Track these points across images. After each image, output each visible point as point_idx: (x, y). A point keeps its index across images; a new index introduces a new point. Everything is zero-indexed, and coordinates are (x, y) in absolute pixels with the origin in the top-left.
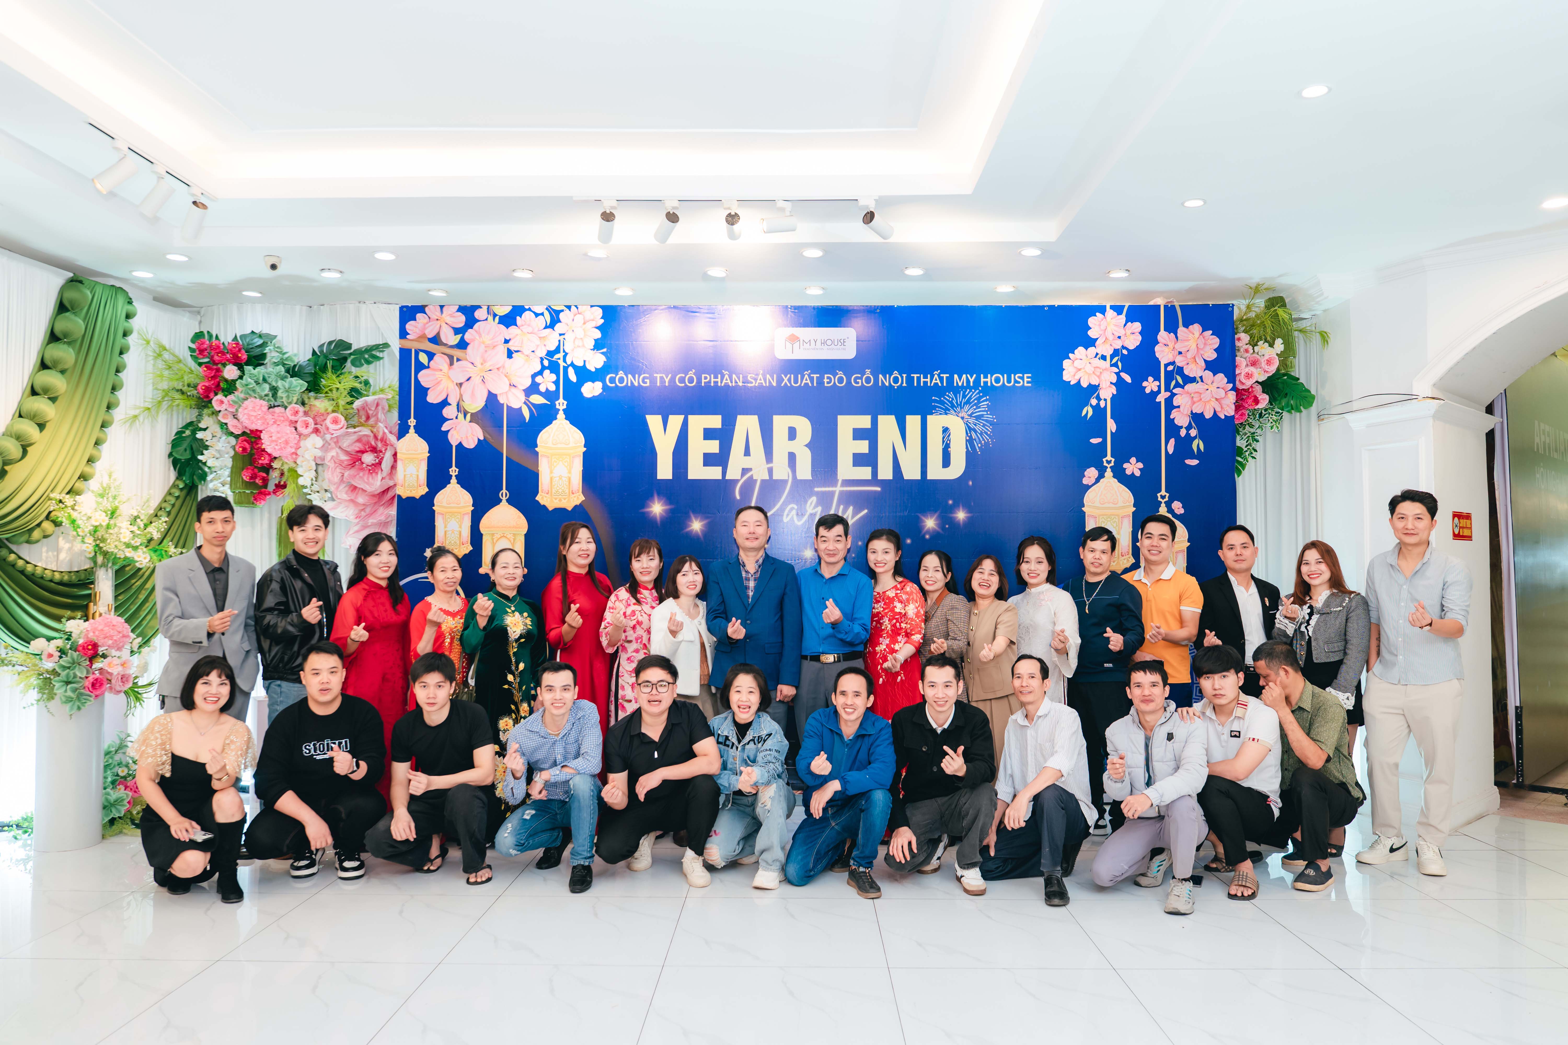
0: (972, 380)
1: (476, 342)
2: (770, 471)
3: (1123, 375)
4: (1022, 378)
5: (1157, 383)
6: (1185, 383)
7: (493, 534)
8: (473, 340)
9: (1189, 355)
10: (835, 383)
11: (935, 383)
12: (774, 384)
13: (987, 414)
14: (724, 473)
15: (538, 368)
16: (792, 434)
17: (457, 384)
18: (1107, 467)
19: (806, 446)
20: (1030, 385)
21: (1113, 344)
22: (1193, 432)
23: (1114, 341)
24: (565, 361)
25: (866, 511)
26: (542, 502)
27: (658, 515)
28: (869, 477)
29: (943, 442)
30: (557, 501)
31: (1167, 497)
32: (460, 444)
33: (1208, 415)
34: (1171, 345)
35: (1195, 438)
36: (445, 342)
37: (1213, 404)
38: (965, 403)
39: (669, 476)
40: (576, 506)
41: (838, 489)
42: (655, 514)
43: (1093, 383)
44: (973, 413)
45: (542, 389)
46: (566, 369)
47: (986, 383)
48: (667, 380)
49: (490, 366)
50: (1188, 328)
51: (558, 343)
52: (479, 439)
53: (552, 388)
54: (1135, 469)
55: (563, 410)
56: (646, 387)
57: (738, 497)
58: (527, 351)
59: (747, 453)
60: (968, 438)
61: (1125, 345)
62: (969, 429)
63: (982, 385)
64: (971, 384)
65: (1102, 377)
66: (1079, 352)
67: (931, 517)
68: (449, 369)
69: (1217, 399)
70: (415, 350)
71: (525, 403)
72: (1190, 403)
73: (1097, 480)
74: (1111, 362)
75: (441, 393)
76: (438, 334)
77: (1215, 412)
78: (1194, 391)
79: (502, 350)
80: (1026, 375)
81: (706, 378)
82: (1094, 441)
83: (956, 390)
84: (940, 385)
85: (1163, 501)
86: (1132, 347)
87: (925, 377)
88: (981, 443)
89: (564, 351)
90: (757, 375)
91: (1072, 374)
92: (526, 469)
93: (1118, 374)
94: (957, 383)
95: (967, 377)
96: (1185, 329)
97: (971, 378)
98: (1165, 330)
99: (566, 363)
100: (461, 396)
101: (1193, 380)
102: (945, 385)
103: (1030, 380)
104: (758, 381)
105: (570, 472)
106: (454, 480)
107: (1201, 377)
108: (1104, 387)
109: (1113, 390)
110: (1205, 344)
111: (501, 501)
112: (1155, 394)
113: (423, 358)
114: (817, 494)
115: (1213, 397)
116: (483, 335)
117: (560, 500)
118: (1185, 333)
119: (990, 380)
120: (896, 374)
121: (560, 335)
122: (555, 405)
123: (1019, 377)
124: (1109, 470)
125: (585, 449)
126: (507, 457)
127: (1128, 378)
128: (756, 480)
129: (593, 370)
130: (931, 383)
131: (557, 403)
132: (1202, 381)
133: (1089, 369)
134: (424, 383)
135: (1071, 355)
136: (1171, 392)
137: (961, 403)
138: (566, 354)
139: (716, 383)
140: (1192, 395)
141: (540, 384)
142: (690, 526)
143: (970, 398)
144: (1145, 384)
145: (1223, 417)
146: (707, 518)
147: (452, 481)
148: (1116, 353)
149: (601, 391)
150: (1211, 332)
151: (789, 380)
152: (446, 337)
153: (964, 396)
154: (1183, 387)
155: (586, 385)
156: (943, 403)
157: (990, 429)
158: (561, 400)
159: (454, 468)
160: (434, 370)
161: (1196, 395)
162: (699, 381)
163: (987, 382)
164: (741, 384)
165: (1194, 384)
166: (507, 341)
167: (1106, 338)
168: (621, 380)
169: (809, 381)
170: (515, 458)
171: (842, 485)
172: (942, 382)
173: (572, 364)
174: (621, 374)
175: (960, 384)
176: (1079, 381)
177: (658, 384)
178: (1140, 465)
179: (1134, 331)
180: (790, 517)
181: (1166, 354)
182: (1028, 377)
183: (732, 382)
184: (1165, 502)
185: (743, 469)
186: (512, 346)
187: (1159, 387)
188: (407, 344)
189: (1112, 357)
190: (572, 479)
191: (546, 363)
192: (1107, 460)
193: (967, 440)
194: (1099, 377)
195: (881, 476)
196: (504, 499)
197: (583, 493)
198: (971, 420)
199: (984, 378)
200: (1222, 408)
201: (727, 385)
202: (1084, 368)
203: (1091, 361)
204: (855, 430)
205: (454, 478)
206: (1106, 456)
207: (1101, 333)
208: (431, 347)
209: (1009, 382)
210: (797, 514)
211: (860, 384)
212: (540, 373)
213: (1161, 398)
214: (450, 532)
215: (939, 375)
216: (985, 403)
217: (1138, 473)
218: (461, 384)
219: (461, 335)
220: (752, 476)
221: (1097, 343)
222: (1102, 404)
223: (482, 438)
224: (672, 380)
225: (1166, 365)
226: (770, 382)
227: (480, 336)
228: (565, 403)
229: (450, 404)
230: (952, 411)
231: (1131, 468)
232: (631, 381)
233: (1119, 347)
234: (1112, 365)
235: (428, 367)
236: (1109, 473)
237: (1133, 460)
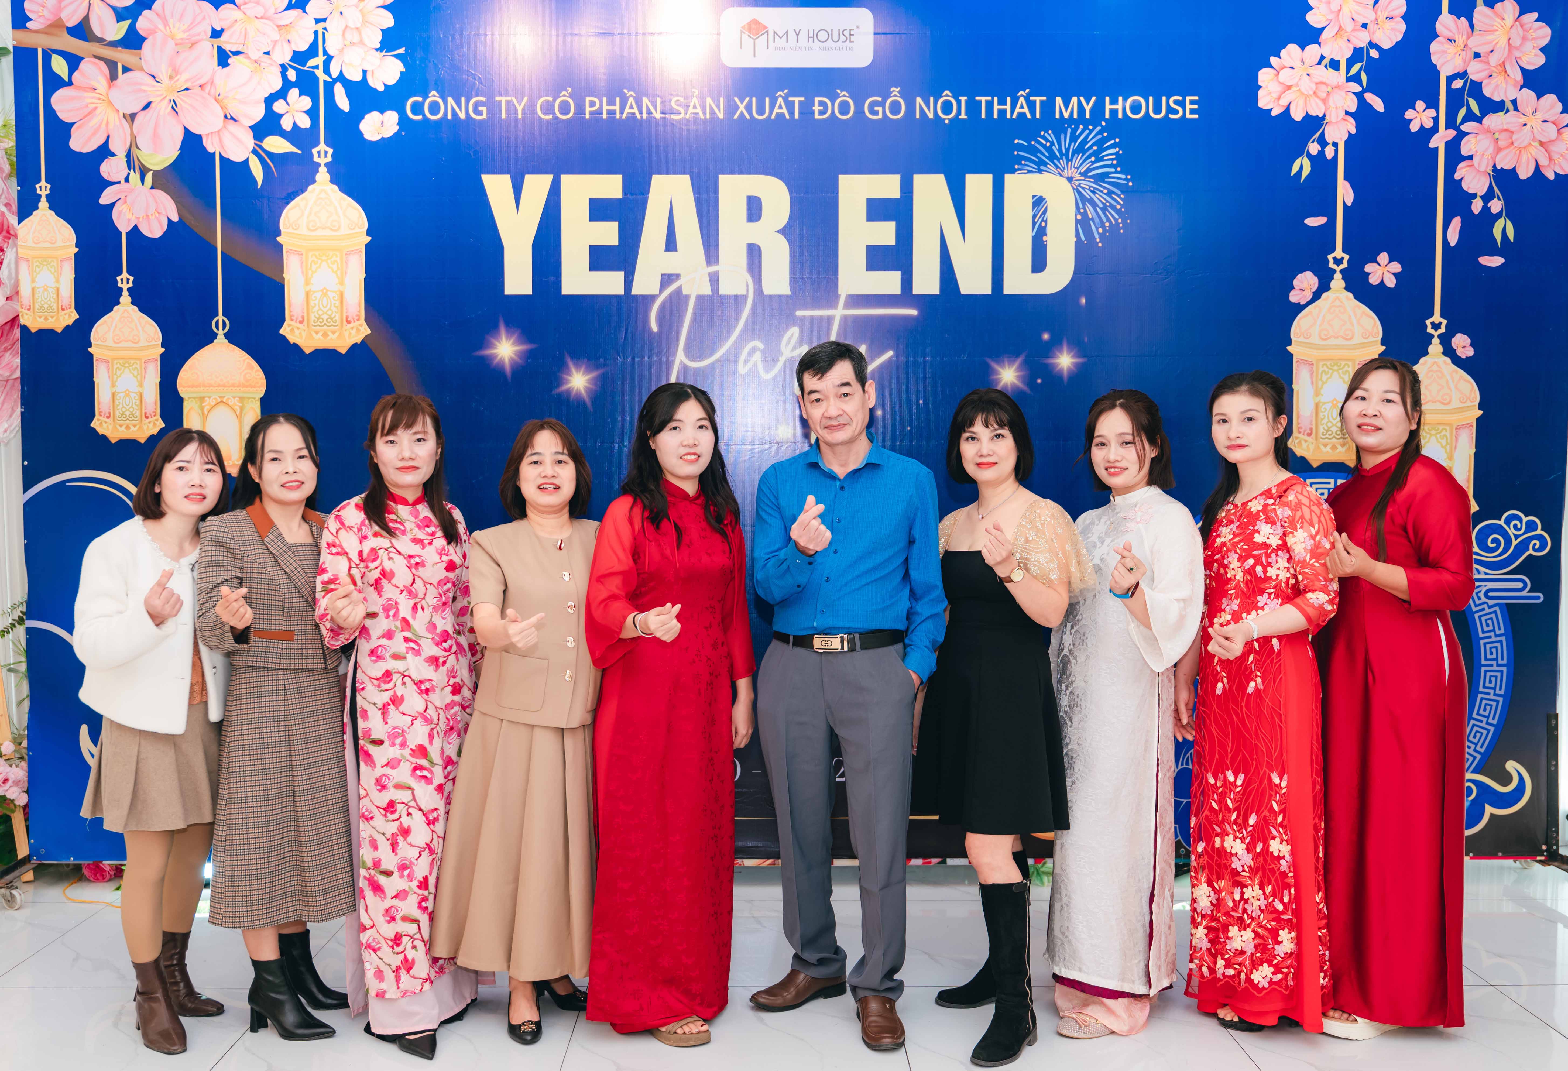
0: (1088, 108)
1: (159, 36)
2: (714, 279)
3: (1370, 98)
4: (1182, 104)
5: (1432, 113)
6: (1484, 113)
7: (202, 399)
8: (153, 32)
9: (1494, 60)
10: (833, 112)
11: (1020, 114)
12: (721, 116)
13: (1116, 172)
14: (628, 283)
15: (277, 84)
16: (754, 210)
17: (124, 116)
18: (1334, 271)
19: (779, 231)
20: (1196, 116)
21: (1353, 39)
22: (1496, 206)
23: (1355, 34)
24: (327, 71)
25: (890, 353)
26: (292, 339)
27: (507, 361)
28: (896, 290)
29: (1034, 224)
30: (320, 336)
31: (1443, 326)
32: (136, 227)
33: (1525, 173)
34: (1460, 40)
35: (1499, 216)
36: (99, 35)
37: (1533, 151)
38: (1074, 152)
39: (528, 290)
40: (355, 345)
41: (839, 312)
42: (502, 360)
43: (1313, 113)
44: (1089, 170)
45: (286, 124)
46: (329, 87)
47: (1114, 112)
48: (520, 109)
49: (187, 81)
50: (1492, 7)
51: (312, 37)
52: (169, 220)
53: (305, 122)
54: (1386, 274)
55: (326, 165)
56: (480, 121)
57: (655, 328)
58: (255, 53)
59: (671, 245)
60: (1079, 217)
61: (1376, 40)
62: (1082, 199)
63: (1107, 116)
64: (1088, 116)
65: (1331, 102)
66: (1289, 54)
67: (1011, 364)
68: (110, 87)
69: (1542, 144)
70: (43, 50)
71: (254, 152)
72: (1491, 150)
73: (1317, 296)
74: (1348, 72)
75: (94, 133)
76: (86, 19)
77: (1537, 167)
78: (1500, 127)
79: (208, 50)
80: (1188, 98)
81: (592, 104)
82: (1313, 222)
83: (1060, 126)
84: (1029, 116)
85: (1436, 334)
86: (1387, 45)
87: (1002, 102)
88: (1103, 226)
89: (325, 52)
90: (689, 97)
91: (1275, 95)
92: (260, 277)
93: (1359, 96)
94: (1061, 112)
95: (1079, 102)
96: (1487, 10)
97: (1088, 103)
98: (1451, 12)
99: (330, 75)
100: (134, 138)
101: (1499, 107)
102: (1038, 116)
103: (1196, 107)
104: (691, 110)
105: (342, 283)
106: (125, 298)
107: (1514, 102)
108: (1334, 120)
109: (1351, 126)
110: (1524, 39)
111: (215, 336)
112: (1427, 133)
113: (59, 66)
114: (800, 322)
115: (1534, 139)
116: (171, 22)
117: (325, 335)
118: (1488, 16)
119: (1122, 106)
120: (947, 95)
121: (318, 21)
122: (312, 155)
123: (1176, 102)
124: (1338, 276)
125: (370, 238)
126: (222, 253)
127: (1378, 104)
128: (687, 297)
129: (381, 88)
130: (1012, 112)
131: (315, 151)
132: (1516, 109)
133: (1307, 85)
134: (64, 115)
135: (1273, 60)
136: (1457, 129)
137: (1067, 150)
138: (329, 59)
139: (611, 112)
140: (1497, 135)
141: (281, 116)
142: (565, 382)
143: (1085, 141)
144: (1409, 114)
145: (1551, 177)
146: (598, 366)
147: (122, 299)
148: (1358, 54)
149: (396, 128)
150: (1535, 15)
151: (749, 108)
152: (102, 25)
153: (1074, 138)
154: (1479, 120)
155: (368, 117)
156: (1034, 151)
157: (1119, 200)
158: (322, 147)
159: (125, 275)
160: (79, 88)
161: (1503, 136)
162: (580, 110)
163: (1117, 111)
164: (658, 116)
165: (1501, 114)
166: (216, 34)
167: (1340, 27)
168: (434, 108)
169: (784, 110)
170: (239, 256)
171: (847, 306)
172: (1033, 112)
173: (341, 78)
174: (434, 96)
175: (1066, 115)
176: (1288, 108)
177: (504, 117)
178: (1396, 267)
179: (1392, 14)
180: (750, 365)
181: (1449, 57)
182: (1192, 102)
183: (641, 113)
184: (1439, 336)
185: (664, 276)
186: (228, 42)
187: (1436, 120)
188: (27, 39)
189: (1350, 63)
190: (346, 295)
191: (292, 75)
192: (1335, 258)
193: (1077, 221)
194: (1324, 101)
195: (917, 290)
196: (221, 333)
197: (367, 320)
198: (1087, 184)
199: (1111, 103)
200: (1550, 159)
201: (632, 118)
202: (1297, 85)
203: (1311, 71)
204: (871, 203)
205: (125, 293)
206: (1333, 250)
207: (1330, 17)
208: (74, 45)
209: (1157, 110)
210: (764, 360)
211: (880, 116)
212: (282, 94)
213: (1438, 142)
214: (122, 395)
215: (1027, 99)
216: (1113, 151)
217: (1391, 282)
218: (133, 117)
219: (129, 22)
220: (680, 288)
221: (1324, 36)
222: (1329, 152)
223: (175, 219)
224: (530, 109)
225: (1450, 79)
226: (713, 113)
227: (166, 24)
228: (330, 151)
229: (113, 155)
230: (1051, 167)
231: (1380, 273)
232: (453, 109)
233: (1362, 44)
234: (1349, 79)
235: (70, 83)
236: (1338, 282)
237: (1383, 257)
